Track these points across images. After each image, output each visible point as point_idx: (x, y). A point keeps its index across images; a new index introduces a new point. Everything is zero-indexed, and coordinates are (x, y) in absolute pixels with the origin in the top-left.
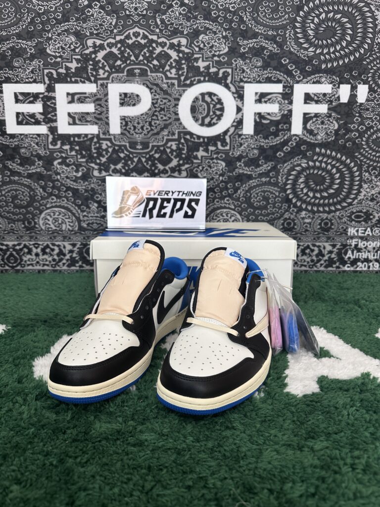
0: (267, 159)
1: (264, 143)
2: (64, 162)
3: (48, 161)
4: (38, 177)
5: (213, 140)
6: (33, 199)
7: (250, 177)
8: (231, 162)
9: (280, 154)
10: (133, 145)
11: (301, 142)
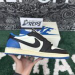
1: (58, 5)
5: (45, 4)
8: (49, 9)
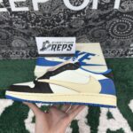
0: (102, 19)
1: (101, 13)
2: (17, 23)
3: (11, 23)
4: (8, 29)
6: (8, 37)
7: (94, 26)
8: (86, 21)
9: (108, 17)
10: (44, 15)
11: (118, 12)
